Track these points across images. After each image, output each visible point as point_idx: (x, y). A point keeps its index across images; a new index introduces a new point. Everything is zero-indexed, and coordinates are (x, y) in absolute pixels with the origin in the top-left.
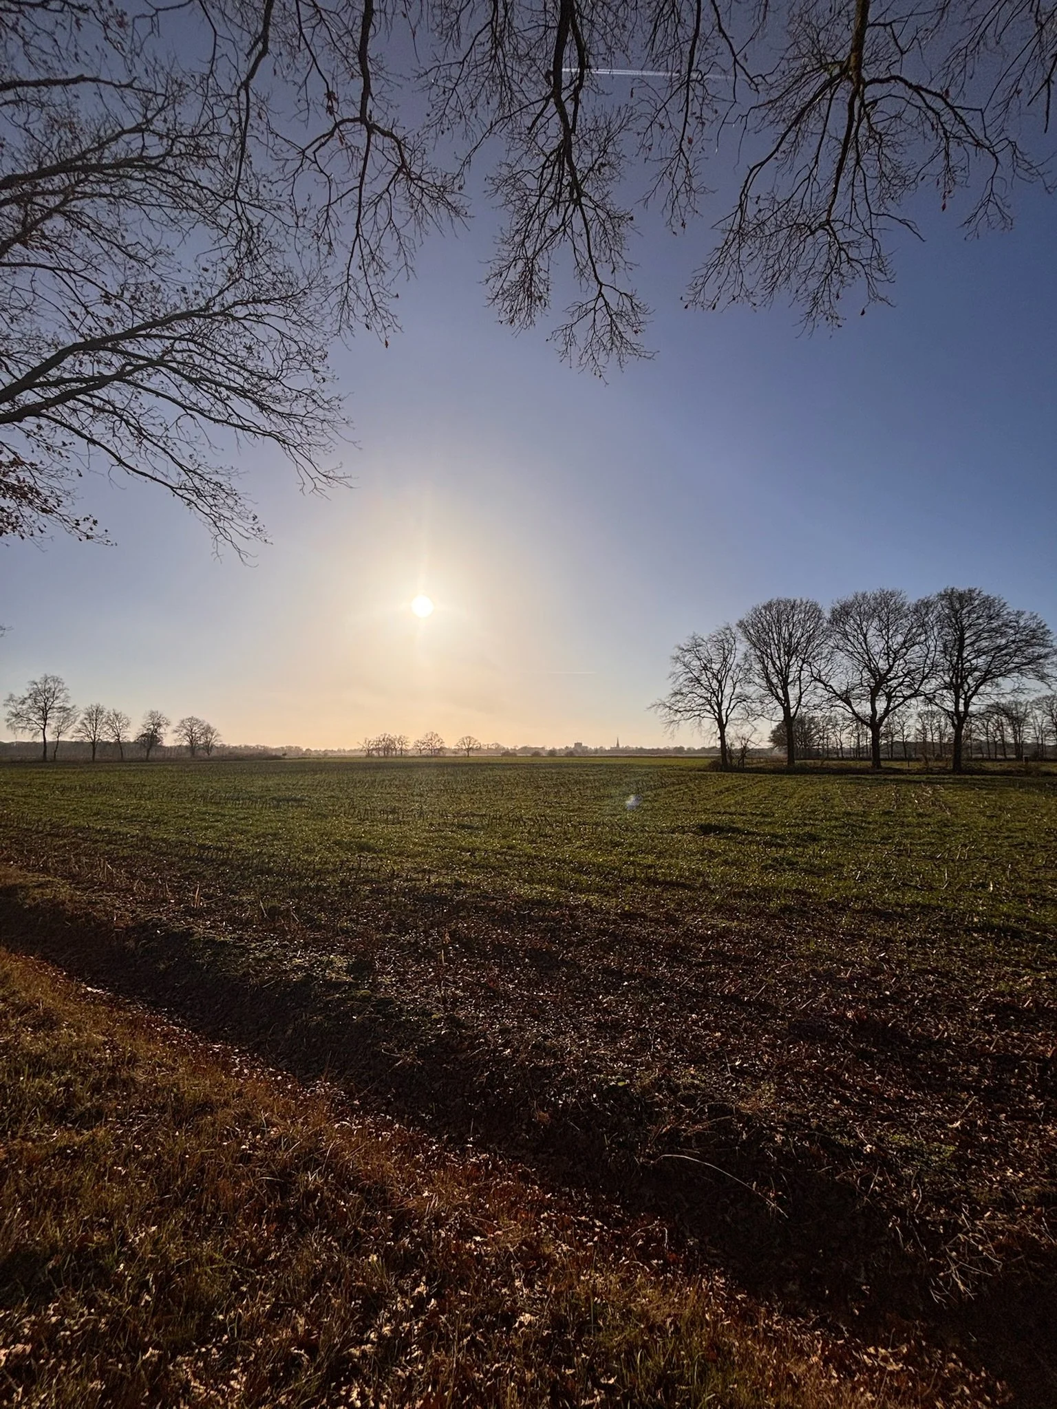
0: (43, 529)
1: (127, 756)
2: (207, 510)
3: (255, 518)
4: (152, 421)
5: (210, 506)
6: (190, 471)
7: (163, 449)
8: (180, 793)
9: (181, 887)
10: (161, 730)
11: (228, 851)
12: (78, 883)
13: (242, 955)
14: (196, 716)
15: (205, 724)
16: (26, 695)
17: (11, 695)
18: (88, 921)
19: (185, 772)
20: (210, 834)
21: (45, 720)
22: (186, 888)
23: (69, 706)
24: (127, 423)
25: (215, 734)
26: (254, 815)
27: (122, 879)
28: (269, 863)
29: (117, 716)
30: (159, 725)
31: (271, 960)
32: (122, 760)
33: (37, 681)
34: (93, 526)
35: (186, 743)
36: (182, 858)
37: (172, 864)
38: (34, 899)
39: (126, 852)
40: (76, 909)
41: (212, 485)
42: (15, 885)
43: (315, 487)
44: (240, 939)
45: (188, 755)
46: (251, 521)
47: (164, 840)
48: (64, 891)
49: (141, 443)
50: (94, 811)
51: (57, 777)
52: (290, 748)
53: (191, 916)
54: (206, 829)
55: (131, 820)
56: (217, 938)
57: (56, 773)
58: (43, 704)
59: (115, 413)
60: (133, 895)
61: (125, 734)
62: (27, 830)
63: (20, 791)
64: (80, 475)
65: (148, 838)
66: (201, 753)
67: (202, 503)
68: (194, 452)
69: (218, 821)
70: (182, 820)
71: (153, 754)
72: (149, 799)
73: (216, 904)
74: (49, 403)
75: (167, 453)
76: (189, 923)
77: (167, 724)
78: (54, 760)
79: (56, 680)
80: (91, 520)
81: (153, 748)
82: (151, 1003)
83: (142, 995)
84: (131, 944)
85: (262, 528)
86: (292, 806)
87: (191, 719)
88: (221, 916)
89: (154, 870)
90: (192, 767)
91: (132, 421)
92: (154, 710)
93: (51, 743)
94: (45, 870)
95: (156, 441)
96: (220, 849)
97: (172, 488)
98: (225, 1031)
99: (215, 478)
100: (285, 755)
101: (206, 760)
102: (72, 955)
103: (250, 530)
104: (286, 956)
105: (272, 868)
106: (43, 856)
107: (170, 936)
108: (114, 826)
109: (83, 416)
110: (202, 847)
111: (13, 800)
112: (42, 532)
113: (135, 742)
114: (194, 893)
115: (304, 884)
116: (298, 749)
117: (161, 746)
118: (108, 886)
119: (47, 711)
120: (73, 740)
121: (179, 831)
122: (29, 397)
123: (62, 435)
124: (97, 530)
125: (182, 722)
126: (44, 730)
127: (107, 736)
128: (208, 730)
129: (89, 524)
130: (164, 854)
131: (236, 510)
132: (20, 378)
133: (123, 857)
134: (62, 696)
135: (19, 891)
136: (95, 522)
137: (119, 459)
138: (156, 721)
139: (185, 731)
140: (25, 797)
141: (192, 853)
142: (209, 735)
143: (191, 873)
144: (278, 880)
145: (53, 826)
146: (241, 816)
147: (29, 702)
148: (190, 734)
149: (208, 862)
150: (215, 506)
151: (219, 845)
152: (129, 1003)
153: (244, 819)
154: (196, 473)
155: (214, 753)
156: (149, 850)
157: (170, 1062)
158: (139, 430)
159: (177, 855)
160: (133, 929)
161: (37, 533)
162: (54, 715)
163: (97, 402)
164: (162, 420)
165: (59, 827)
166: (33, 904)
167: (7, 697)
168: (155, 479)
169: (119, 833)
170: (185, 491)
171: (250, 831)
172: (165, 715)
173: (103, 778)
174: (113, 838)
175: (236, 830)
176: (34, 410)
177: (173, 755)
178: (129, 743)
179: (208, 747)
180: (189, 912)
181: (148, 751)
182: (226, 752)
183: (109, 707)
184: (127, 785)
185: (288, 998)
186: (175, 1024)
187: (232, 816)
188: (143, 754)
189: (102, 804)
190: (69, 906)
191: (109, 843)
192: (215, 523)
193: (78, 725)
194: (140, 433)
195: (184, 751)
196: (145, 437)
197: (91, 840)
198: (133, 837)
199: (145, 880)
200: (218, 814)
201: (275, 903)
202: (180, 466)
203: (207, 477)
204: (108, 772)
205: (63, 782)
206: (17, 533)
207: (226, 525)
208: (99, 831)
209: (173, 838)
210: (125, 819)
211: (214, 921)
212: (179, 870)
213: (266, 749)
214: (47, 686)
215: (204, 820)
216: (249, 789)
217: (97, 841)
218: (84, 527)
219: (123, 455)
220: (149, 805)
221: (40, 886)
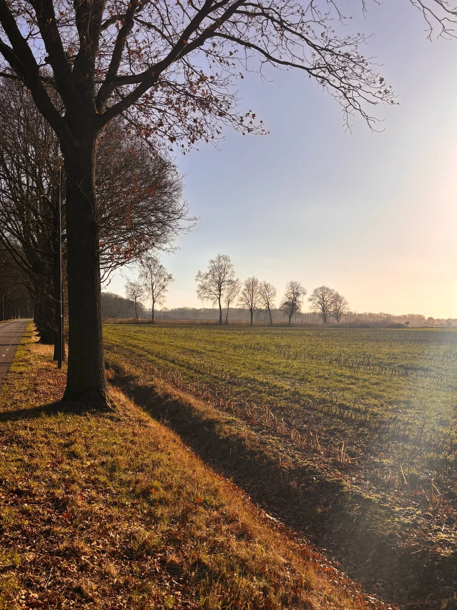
0: (219, 130)
1: (276, 320)
2: (337, 83)
3: (382, 80)
4: (291, 11)
5: (340, 79)
6: (322, 49)
7: (300, 35)
8: (318, 356)
9: (327, 441)
10: (299, 299)
11: (365, 412)
12: (252, 425)
13: (388, 516)
14: (327, 286)
15: (334, 293)
16: (208, 272)
17: (200, 272)
18: (261, 458)
19: (320, 337)
20: (347, 395)
21: (220, 291)
22: (332, 443)
23: (234, 279)
24: (273, 20)
25: (343, 302)
26: (385, 381)
27: (282, 428)
28: (405, 430)
29: (266, 286)
30: (298, 294)
31: (416, 528)
32: (271, 325)
33: (214, 259)
34: (253, 120)
35: (319, 311)
36: (326, 414)
37: (318, 419)
38: (225, 433)
39: (283, 404)
40: (253, 446)
41: (341, 58)
42: (213, 420)
43: (444, 30)
44: (384, 500)
45: (321, 322)
46: (378, 85)
47: (310, 396)
48: (244, 430)
49: (282, 35)
50: (257, 366)
51: (229, 337)
52: (412, 316)
53: (340, 469)
54: (343, 390)
55: (283, 375)
56: (364, 495)
57: (228, 334)
58: (218, 278)
59: (263, 14)
60: (291, 442)
61: (273, 302)
62: (216, 377)
63: (209, 347)
64: (242, 77)
65: (298, 393)
66: (332, 320)
67: (334, 78)
68: (325, 30)
69: (352, 384)
70: (322, 380)
71: (293, 320)
72: (295, 359)
73: (359, 462)
74: (219, 22)
75: (303, 37)
76: (337, 476)
77: (304, 293)
78: (227, 323)
79: (226, 259)
80: (251, 115)
81: (294, 315)
82: (314, 541)
83: (306, 531)
84: (293, 484)
85: (389, 89)
86: (421, 376)
87: (322, 288)
88: (365, 475)
89: (305, 423)
90: (325, 333)
91: (276, 17)
92: (294, 281)
93: (224, 309)
94: (229, 410)
95: (294, 30)
96: (358, 410)
97: (308, 69)
98: (378, 586)
99: (344, 50)
100: (407, 323)
101: (335, 327)
102: (253, 483)
103: (378, 95)
104: (430, 528)
105: (408, 436)
106: (228, 399)
107: (323, 484)
108: (271, 379)
109: (240, 25)
110: (341, 406)
111: (205, 354)
112: (218, 133)
113: (280, 310)
114: (340, 448)
115: (441, 457)
116: (421, 318)
117: (300, 313)
118: (273, 431)
119: (221, 284)
120: (238, 307)
121: (321, 390)
122: (206, 23)
123: (229, 46)
124: (256, 122)
125: (316, 291)
126: (219, 299)
127: (260, 305)
128: (337, 298)
129: (249, 118)
130: (312, 409)
131: (363, 77)
132: (200, 9)
133: (281, 407)
134: (230, 271)
135: (216, 424)
136: (254, 116)
137: (267, 55)
138: (296, 291)
139: (318, 299)
140: (212, 351)
141: (334, 411)
142: (338, 303)
143: (335, 429)
144: (415, 449)
145: (233, 376)
146: (374, 381)
147: (210, 276)
148: (322, 303)
149: (349, 421)
150: (345, 77)
151: (356, 406)
152: (296, 536)
153: (376, 384)
154: (327, 50)
155: (342, 320)
156: (299, 404)
157: (336, 599)
158: (281, 22)
159: (321, 412)
160: (294, 472)
161: (216, 134)
162: (225, 287)
163: (250, 9)
164: (298, 8)
165: (235, 377)
166: (225, 436)
167: (197, 274)
168: (294, 65)
169: (276, 386)
170: (319, 70)
171: (383, 397)
172: (301, 285)
173: (259, 339)
174: (274, 390)
175: (369, 394)
176: (209, 33)
177: (309, 321)
178: (276, 310)
179: (337, 314)
180: (336, 465)
181: (290, 317)
182: (353, 320)
183: (261, 280)
184: (278, 346)
185: (436, 572)
186: (334, 565)
187: (365, 380)
188: (286, 320)
189: (262, 361)
190: (247, 442)
191: (269, 394)
192: (345, 94)
193: (240, 295)
194: (283, 26)
195: (317, 318)
196: (286, 28)
197: (257, 390)
198: (286, 391)
199: (300, 430)
200: (352, 377)
201: (414, 471)
202: (314, 46)
203: (336, 51)
204: (262, 334)
205: (234, 341)
206: (203, 138)
207: (355, 94)
208: (262, 383)
209: (317, 395)
210: (279, 375)
211: (359, 478)
212: (325, 425)
213: (389, 317)
214: (220, 264)
215: (341, 381)
216: (377, 356)
217: (261, 392)
218: (246, 123)
219: (270, 50)
220: (296, 364)
221: (228, 423)
